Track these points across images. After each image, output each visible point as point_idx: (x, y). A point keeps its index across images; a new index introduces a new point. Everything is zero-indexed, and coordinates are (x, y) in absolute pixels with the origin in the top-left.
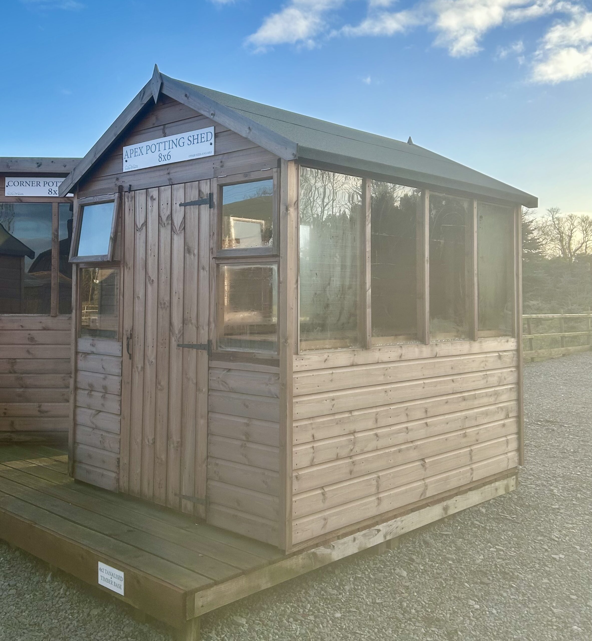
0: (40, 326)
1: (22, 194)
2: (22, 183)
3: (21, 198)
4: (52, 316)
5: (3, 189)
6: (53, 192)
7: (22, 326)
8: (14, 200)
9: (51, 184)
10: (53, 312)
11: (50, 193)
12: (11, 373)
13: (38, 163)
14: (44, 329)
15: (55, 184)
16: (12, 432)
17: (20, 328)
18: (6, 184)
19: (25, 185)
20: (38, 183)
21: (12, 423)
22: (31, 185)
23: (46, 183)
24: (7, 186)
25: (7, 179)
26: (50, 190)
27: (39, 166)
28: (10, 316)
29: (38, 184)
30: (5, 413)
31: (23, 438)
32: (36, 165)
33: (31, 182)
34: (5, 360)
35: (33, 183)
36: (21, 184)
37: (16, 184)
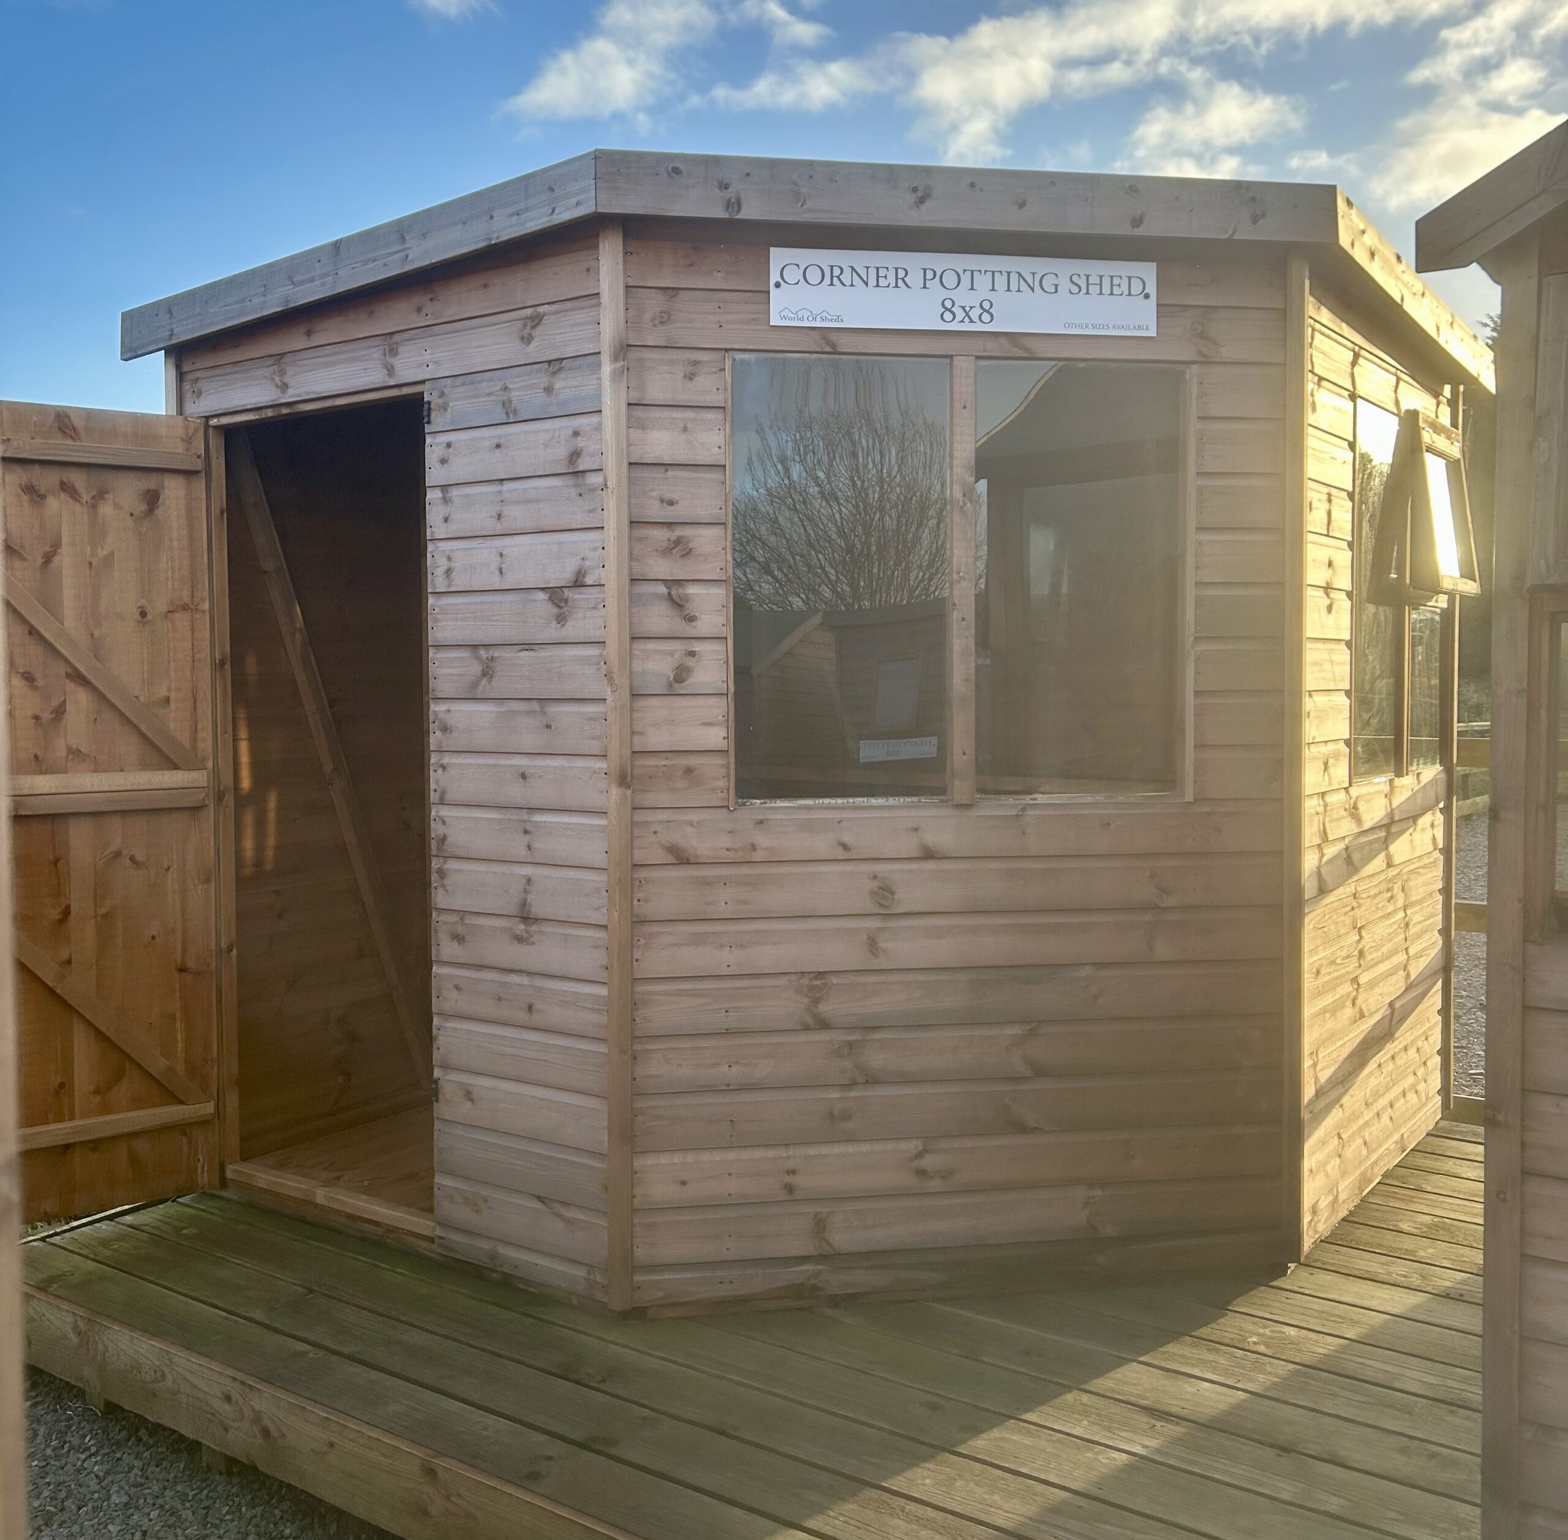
0: (908, 845)
1: (839, 319)
2: (837, 272)
3: (834, 337)
4: (958, 806)
5: (763, 296)
6: (960, 314)
7: (845, 847)
8: (805, 342)
9: (950, 280)
10: (961, 788)
11: (948, 316)
12: (807, 1028)
13: (915, 190)
14: (929, 854)
15: (966, 279)
16: (821, 1258)
17: (840, 854)
18: (774, 277)
19: (848, 282)
20: (901, 274)
21: (820, 1226)
22: (872, 281)
23: (930, 275)
24: (778, 285)
25: (778, 257)
26: (948, 304)
27: (921, 201)
28: (800, 808)
29: (901, 280)
30: (789, 1188)
31: (863, 1279)
32: (911, 198)
33: (872, 273)
34: (782, 981)
35: (882, 273)
36: (833, 277)
37: (814, 276)
